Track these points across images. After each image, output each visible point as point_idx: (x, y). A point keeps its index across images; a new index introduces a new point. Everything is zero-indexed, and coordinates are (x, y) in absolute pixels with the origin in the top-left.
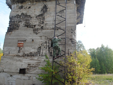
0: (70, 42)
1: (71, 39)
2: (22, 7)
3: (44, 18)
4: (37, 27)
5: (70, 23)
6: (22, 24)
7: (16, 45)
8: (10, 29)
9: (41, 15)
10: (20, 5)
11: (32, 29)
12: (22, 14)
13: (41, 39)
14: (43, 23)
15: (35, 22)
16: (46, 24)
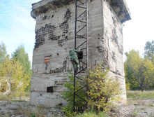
0: (97, 51)
1: (98, 47)
2: (45, 18)
3: (68, 26)
4: (61, 38)
5: (97, 27)
6: (47, 37)
7: (43, 61)
8: (37, 45)
9: (65, 22)
10: (43, 15)
11: (56, 41)
12: (46, 25)
13: (66, 51)
14: (67, 32)
15: (58, 32)
16: (70, 33)
